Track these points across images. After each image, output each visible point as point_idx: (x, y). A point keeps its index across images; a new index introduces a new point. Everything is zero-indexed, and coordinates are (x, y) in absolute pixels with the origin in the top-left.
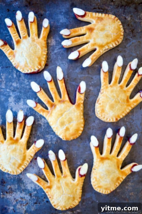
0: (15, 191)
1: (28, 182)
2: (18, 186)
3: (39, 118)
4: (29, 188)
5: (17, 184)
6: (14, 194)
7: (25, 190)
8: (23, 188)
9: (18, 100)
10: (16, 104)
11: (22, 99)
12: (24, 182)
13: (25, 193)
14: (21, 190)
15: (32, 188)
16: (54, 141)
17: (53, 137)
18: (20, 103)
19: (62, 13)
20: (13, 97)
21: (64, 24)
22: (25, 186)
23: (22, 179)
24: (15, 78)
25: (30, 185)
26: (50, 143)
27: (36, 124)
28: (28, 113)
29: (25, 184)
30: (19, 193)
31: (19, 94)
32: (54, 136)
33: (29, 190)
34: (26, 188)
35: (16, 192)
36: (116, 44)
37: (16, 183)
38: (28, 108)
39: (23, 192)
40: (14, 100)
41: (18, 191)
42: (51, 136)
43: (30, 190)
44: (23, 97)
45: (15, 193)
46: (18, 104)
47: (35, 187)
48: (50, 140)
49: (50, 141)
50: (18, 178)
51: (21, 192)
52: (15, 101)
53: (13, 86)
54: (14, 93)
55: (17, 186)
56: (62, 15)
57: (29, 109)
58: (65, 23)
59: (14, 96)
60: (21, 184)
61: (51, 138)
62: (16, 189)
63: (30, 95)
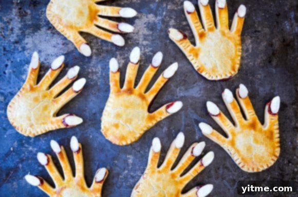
0: (23, 20)
1: (36, 39)
2: (29, 25)
3: (124, 55)
4: (26, 40)
5: (32, 24)
6: (18, 18)
7: (23, 35)
8: (27, 32)
9: (150, 28)
10: (145, 24)
11: (151, 33)
12: (36, 34)
13: (20, 34)
14: (24, 29)
15: (27, 44)
16: (92, 76)
17: (98, 74)
18: (147, 30)
19: (272, 91)
20: (154, 21)
21: (257, 93)
22: (29, 34)
23: (39, 31)
24: (180, 24)
25: (31, 42)
26: (90, 70)
27: (116, 51)
28: (132, 40)
29: (32, 35)
30: (20, 26)
31: (159, 28)
32: (99, 76)
33: (24, 40)
34: (27, 36)
35: (21, 21)
36: (239, 164)
37: (34, 22)
38: (139, 40)
39: (21, 31)
40: (151, 21)
41: (22, 25)
42: (100, 72)
43: (23, 42)
44: (154, 34)
45: (19, 20)
46: (145, 27)
47: (27, 49)
48: (94, 70)
49: (92, 70)
50: (40, 25)
51: (20, 29)
52: (149, 23)
53: (170, 20)
54: (160, 22)
55: (30, 23)
56: (270, 90)
57: (137, 42)
58: (258, 95)
59: (156, 21)
60: (32, 29)
61: (96, 73)
62: (25, 21)
63: (158, 43)
